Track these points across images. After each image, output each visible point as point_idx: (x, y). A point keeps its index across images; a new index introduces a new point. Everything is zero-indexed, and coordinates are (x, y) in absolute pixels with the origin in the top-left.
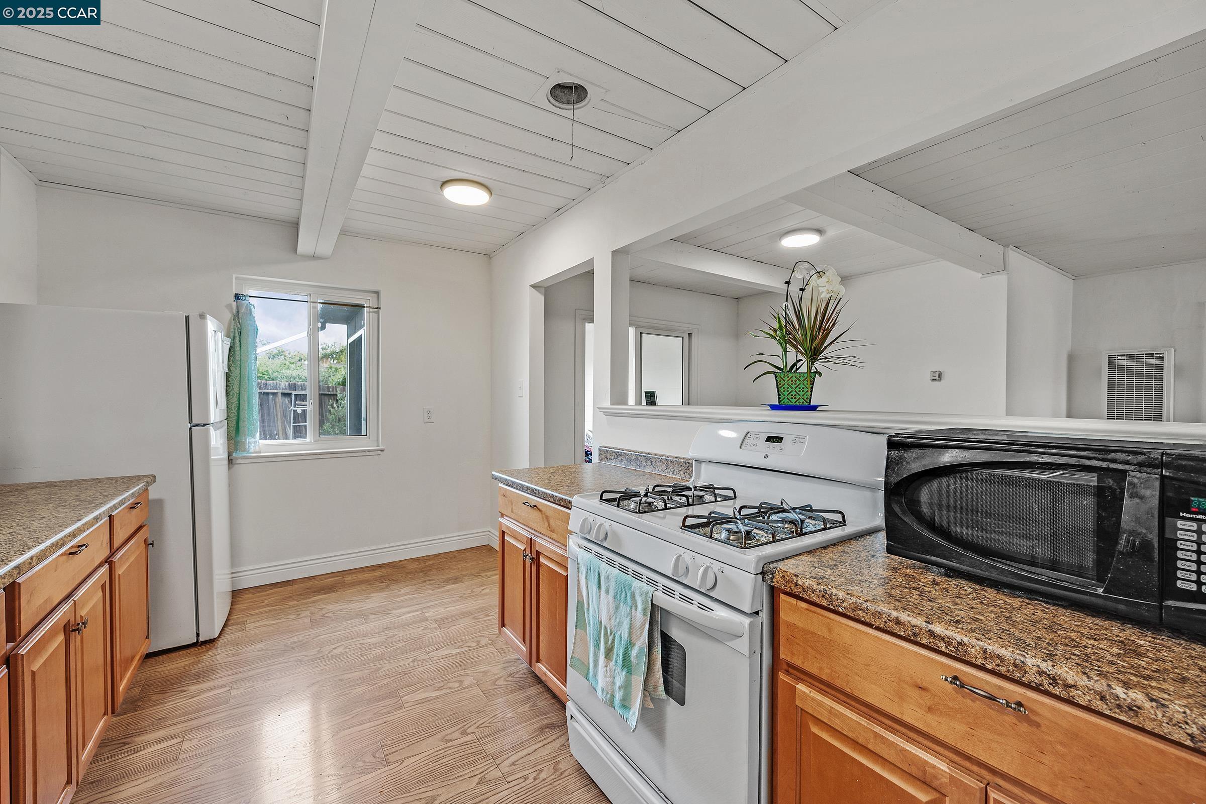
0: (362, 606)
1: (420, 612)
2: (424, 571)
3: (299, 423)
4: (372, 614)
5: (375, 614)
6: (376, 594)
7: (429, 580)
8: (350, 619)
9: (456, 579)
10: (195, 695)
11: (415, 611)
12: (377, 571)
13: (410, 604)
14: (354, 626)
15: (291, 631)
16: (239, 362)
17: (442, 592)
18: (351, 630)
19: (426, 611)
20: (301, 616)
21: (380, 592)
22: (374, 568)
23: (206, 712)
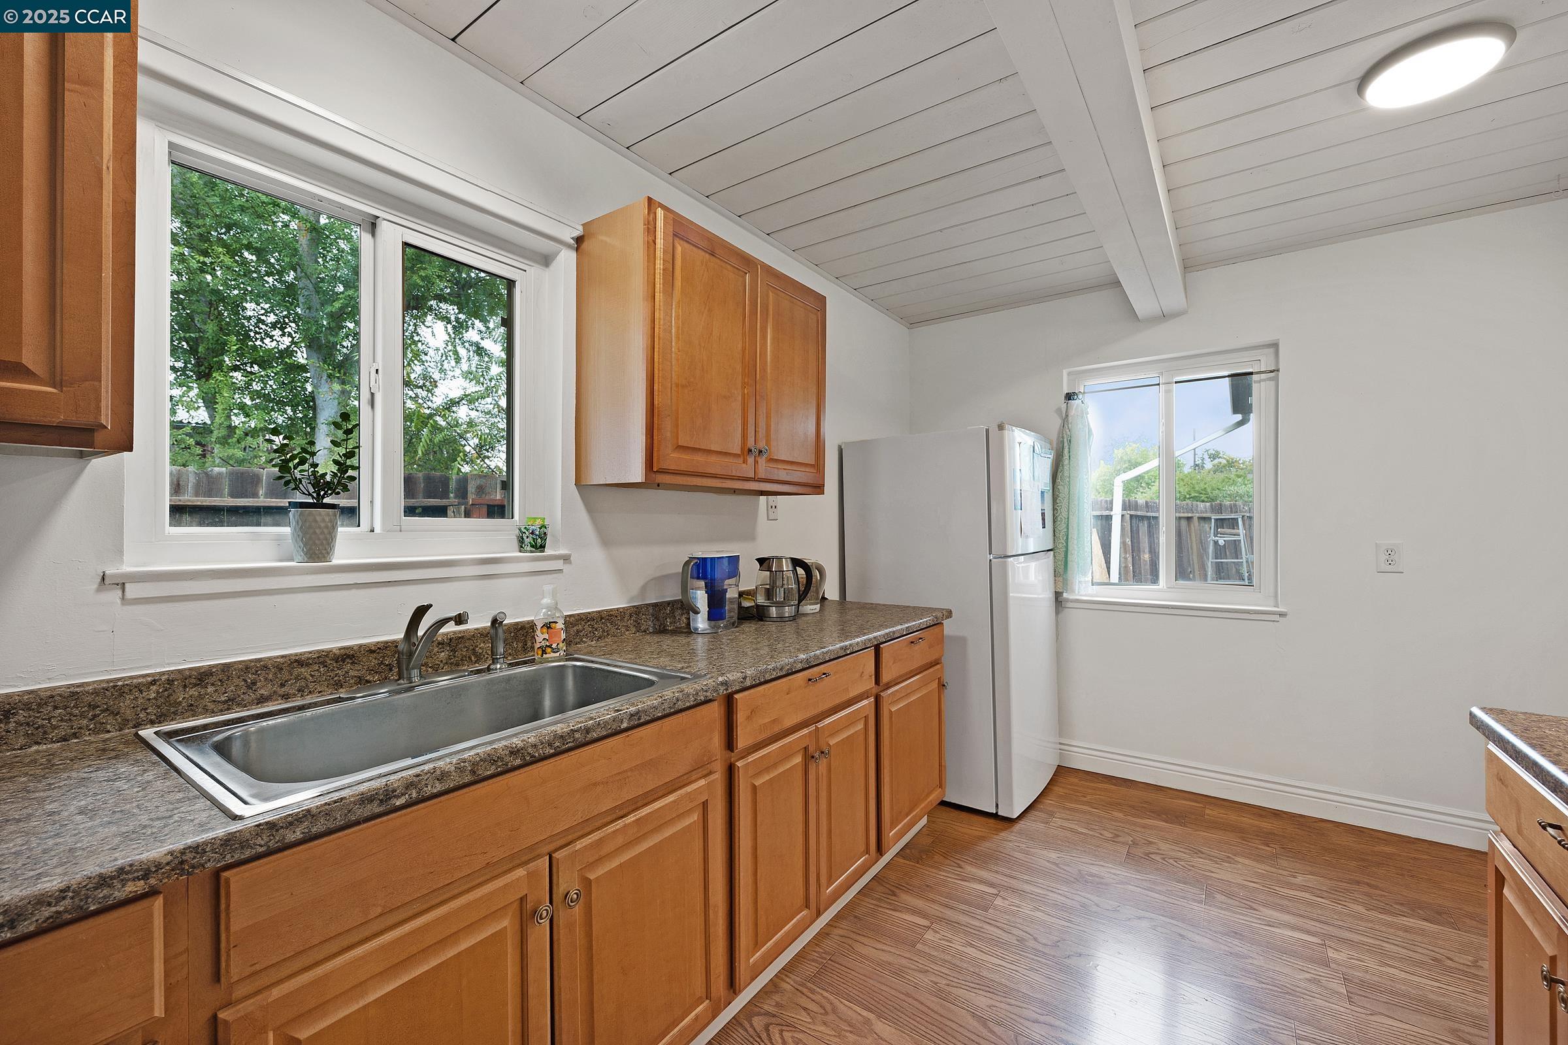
0: (1213, 870)
1: (1320, 942)
2: (1363, 860)
3: (1226, 559)
4: (1222, 893)
5: (1229, 895)
6: (1247, 862)
7: (1368, 884)
8: (1185, 883)
9: (1440, 914)
10: (966, 878)
11: (1308, 932)
12: (1265, 819)
13: (1302, 912)
14: (1183, 898)
15: (1096, 855)
16: (1068, 479)
17: (1391, 925)
18: (1176, 902)
19: (1333, 945)
20: (1120, 839)
21: (1257, 861)
22: (1264, 813)
23: (963, 907)
